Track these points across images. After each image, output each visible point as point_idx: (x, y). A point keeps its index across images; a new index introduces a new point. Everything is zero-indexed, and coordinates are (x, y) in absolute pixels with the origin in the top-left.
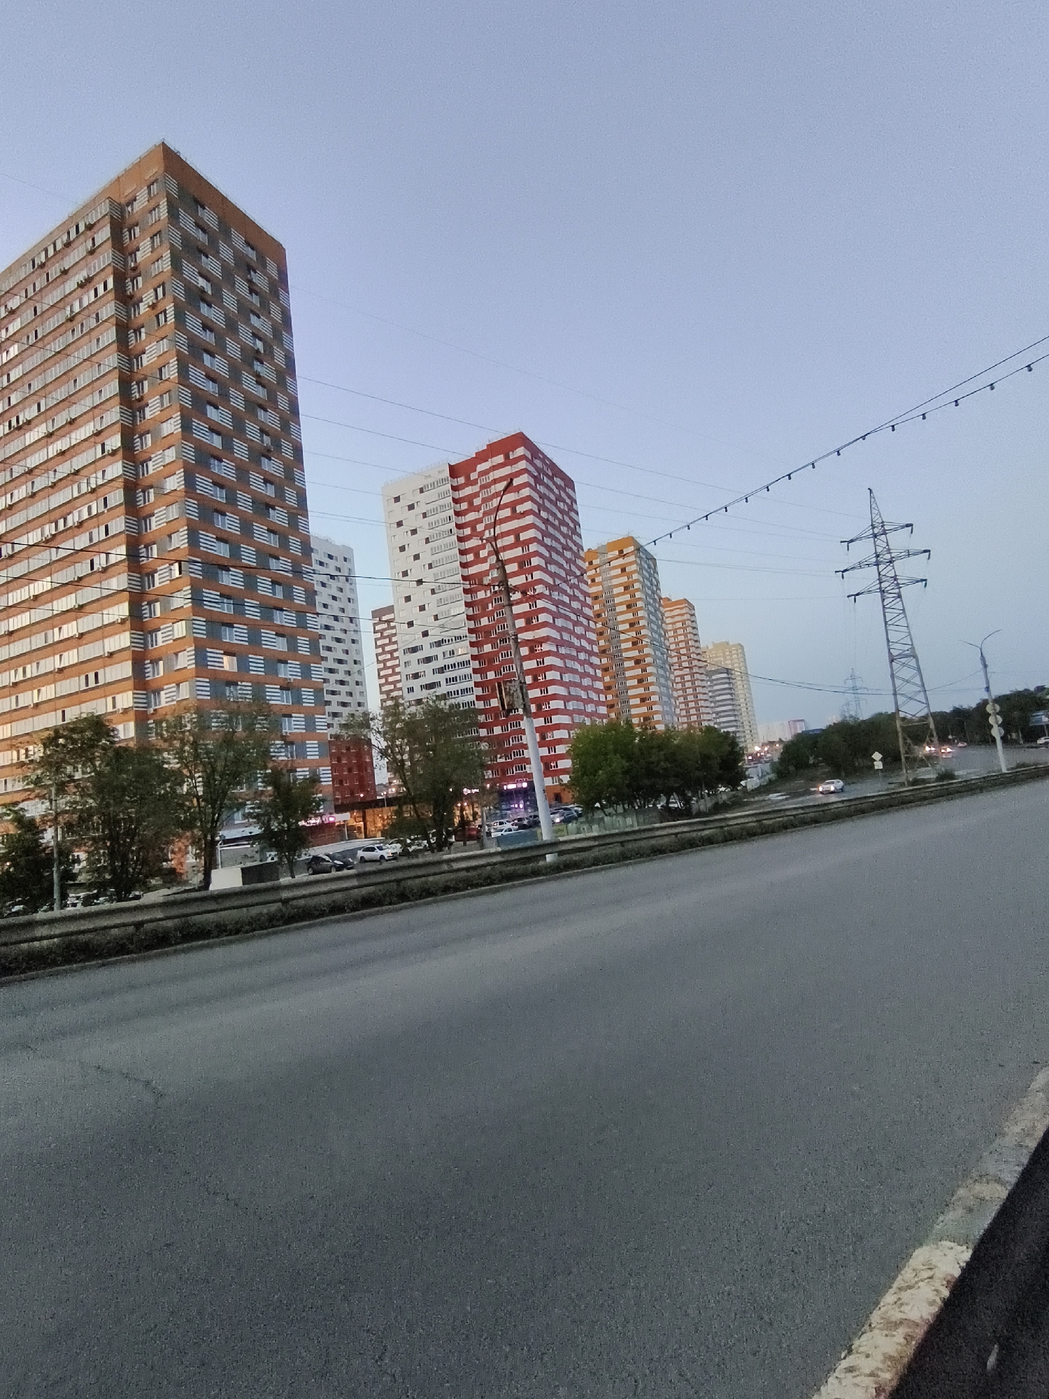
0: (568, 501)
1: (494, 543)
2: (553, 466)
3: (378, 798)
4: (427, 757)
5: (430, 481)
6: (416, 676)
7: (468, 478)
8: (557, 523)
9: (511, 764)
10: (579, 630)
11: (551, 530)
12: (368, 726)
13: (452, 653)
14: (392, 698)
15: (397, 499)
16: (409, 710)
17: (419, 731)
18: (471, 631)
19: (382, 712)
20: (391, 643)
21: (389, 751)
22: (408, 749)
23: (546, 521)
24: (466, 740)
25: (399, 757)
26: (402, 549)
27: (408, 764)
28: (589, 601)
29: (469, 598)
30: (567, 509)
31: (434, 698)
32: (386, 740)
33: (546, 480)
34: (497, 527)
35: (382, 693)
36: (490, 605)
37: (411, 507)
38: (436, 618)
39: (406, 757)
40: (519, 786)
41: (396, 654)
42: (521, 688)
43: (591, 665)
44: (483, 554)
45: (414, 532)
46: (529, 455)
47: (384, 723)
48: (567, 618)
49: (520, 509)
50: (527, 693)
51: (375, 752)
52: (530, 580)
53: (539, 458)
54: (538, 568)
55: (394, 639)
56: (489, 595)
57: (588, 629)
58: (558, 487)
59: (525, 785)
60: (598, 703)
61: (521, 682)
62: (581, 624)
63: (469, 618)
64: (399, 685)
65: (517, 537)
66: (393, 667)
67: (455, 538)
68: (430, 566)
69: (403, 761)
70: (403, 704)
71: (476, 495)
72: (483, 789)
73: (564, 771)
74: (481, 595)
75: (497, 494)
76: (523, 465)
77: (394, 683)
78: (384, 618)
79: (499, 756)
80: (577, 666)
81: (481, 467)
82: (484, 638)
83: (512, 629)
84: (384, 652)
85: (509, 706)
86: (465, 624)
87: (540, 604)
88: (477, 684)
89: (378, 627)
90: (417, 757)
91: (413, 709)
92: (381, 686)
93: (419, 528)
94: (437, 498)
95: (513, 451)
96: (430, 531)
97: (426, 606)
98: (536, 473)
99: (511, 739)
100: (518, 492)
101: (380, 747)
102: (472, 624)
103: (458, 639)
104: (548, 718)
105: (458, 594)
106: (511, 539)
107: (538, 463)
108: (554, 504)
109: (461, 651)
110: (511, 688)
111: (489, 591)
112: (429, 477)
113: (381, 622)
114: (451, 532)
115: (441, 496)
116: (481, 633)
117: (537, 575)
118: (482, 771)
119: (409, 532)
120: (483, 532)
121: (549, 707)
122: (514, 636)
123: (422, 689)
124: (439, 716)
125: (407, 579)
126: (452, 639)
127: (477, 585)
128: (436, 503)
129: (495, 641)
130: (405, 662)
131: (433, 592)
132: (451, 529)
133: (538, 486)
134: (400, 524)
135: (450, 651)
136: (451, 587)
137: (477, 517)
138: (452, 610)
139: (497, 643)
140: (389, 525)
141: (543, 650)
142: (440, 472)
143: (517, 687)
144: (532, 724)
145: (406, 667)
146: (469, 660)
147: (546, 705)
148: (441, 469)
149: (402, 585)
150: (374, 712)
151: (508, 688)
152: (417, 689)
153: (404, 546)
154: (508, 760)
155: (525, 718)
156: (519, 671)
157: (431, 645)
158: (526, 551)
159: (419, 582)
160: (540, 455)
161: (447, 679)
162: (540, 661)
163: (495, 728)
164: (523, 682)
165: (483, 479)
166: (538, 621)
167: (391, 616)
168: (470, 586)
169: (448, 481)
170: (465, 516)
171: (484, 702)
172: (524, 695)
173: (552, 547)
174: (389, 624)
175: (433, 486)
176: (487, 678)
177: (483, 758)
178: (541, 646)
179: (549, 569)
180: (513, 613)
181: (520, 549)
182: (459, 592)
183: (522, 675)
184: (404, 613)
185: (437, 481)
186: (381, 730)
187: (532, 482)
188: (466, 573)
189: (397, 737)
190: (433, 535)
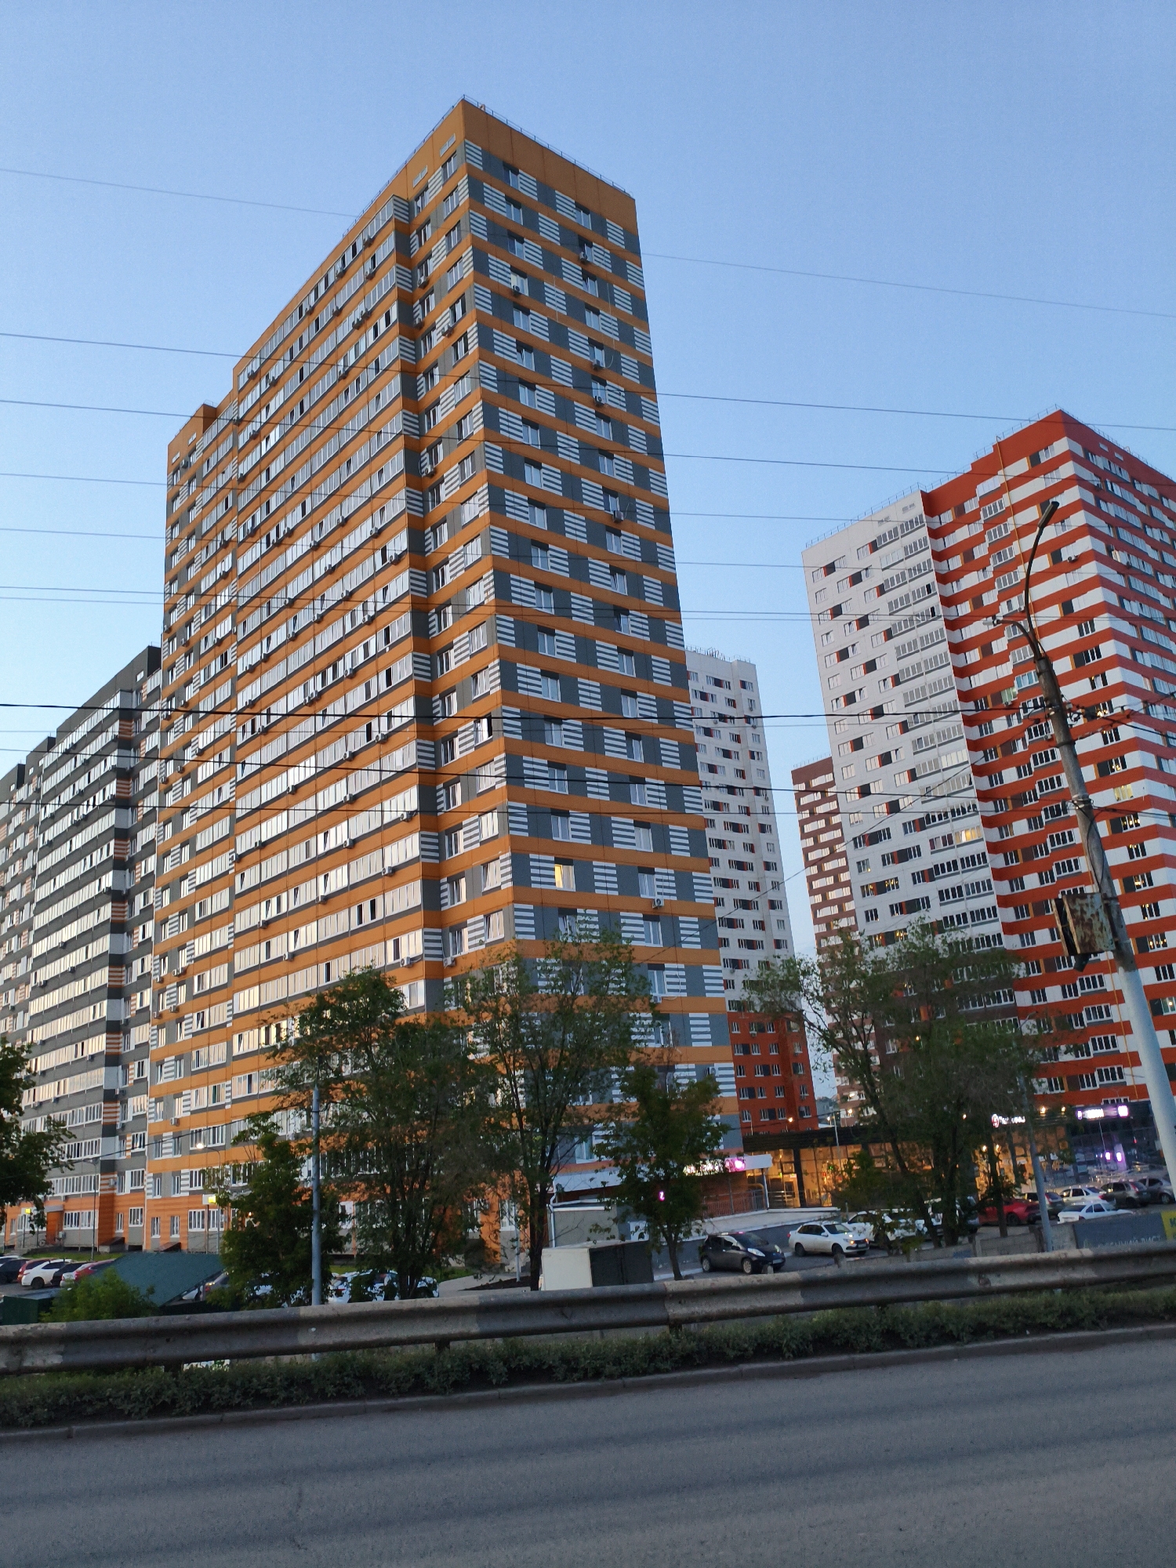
1: (1022, 623)
2: (1131, 462)
3: (821, 1126)
5: (886, 528)
6: (881, 888)
7: (960, 511)
8: (1149, 570)
9: (1089, 1066)
11: (1138, 585)
12: (797, 986)
13: (948, 840)
14: (841, 932)
15: (830, 569)
16: (871, 954)
17: (894, 995)
18: (983, 796)
19: (821, 959)
20: (830, 827)
21: (840, 1035)
22: (874, 1030)
23: (1125, 570)
24: (988, 1015)
25: (859, 1046)
26: (843, 655)
27: (877, 1060)
29: (975, 733)
31: (920, 930)
32: (830, 1011)
33: (1117, 490)
35: (817, 921)
36: (1020, 743)
37: (856, 579)
38: (913, 775)
39: (871, 1046)
40: (1112, 1112)
41: (840, 848)
42: (1108, 909)
44: (999, 646)
45: (863, 622)
46: (1079, 450)
47: (826, 981)
49: (1068, 553)
50: (1120, 915)
51: (812, 1039)
52: (1100, 685)
53: (1101, 453)
54: (1117, 661)
55: (835, 820)
56: (1015, 723)
58: (1146, 500)
61: (1105, 897)
63: (978, 771)
64: (849, 906)
65: (1067, 608)
66: (835, 873)
67: (940, 624)
68: (896, 680)
69: (867, 1055)
70: (859, 944)
71: (978, 539)
72: (1032, 1116)
74: (999, 725)
75: (1021, 532)
76: (1067, 470)
77: (840, 902)
78: (815, 783)
79: (1063, 1048)
81: (983, 489)
82: (1011, 808)
83: (1077, 788)
84: (818, 845)
85: (1082, 944)
86: (971, 783)
87: (1126, 732)
88: (1003, 901)
89: (804, 801)
90: (892, 1048)
91: (881, 952)
92: (815, 908)
93: (872, 614)
94: (903, 556)
95: (1046, 449)
96: (892, 617)
97: (893, 754)
98: (1096, 482)
99: (1084, 1013)
100: (1063, 521)
101: (823, 1027)
102: (984, 783)
103: (958, 812)
104: (1164, 969)
105: (954, 728)
106: (1054, 612)
107: (1100, 462)
108: (1140, 533)
109: (964, 838)
110: (1085, 909)
111: (1015, 717)
112: (887, 520)
113: (809, 790)
114: (933, 614)
115: (911, 551)
116: (1006, 800)
117: (1115, 676)
118: (1027, 1081)
119: (854, 624)
120: (995, 608)
121: (1165, 945)
122: (1084, 802)
123: (893, 913)
124: (933, 965)
125: (854, 708)
126: (946, 814)
127: (991, 706)
128: (901, 566)
129: (1035, 814)
130: (859, 863)
131: (904, 727)
132: (933, 609)
133: (1102, 504)
134: (836, 611)
135: (944, 838)
136: (938, 716)
137: (982, 580)
138: (943, 758)
139: (1040, 817)
140: (816, 617)
141: (1141, 826)
142: (905, 509)
143: (1097, 906)
144: (1138, 981)
145: (860, 871)
146: (984, 854)
147: (1157, 940)
148: (907, 503)
149: (845, 722)
150: (808, 960)
151: (1078, 908)
152: (884, 912)
153: (846, 650)
154: (1081, 1058)
155: (1121, 970)
156: (1099, 872)
157: (907, 828)
158: (1087, 632)
159: (877, 712)
160: (1102, 446)
161: (941, 893)
162: (1137, 849)
163: (1048, 990)
164: (1110, 895)
165: (990, 508)
166: (1124, 766)
167: (829, 778)
168: (977, 710)
169: (922, 522)
170: (958, 581)
171: (1021, 937)
172: (1115, 922)
173: (1142, 618)
174: (824, 792)
175: (894, 535)
176: (1023, 887)
177: (1030, 1052)
178: (1136, 818)
179: (1140, 660)
180: (1075, 756)
181: (1075, 628)
182: (955, 724)
183: (1105, 880)
184: (852, 772)
185: (902, 526)
186: (821, 994)
187: (1090, 498)
188: (966, 687)
189: (852, 1007)
190: (900, 624)
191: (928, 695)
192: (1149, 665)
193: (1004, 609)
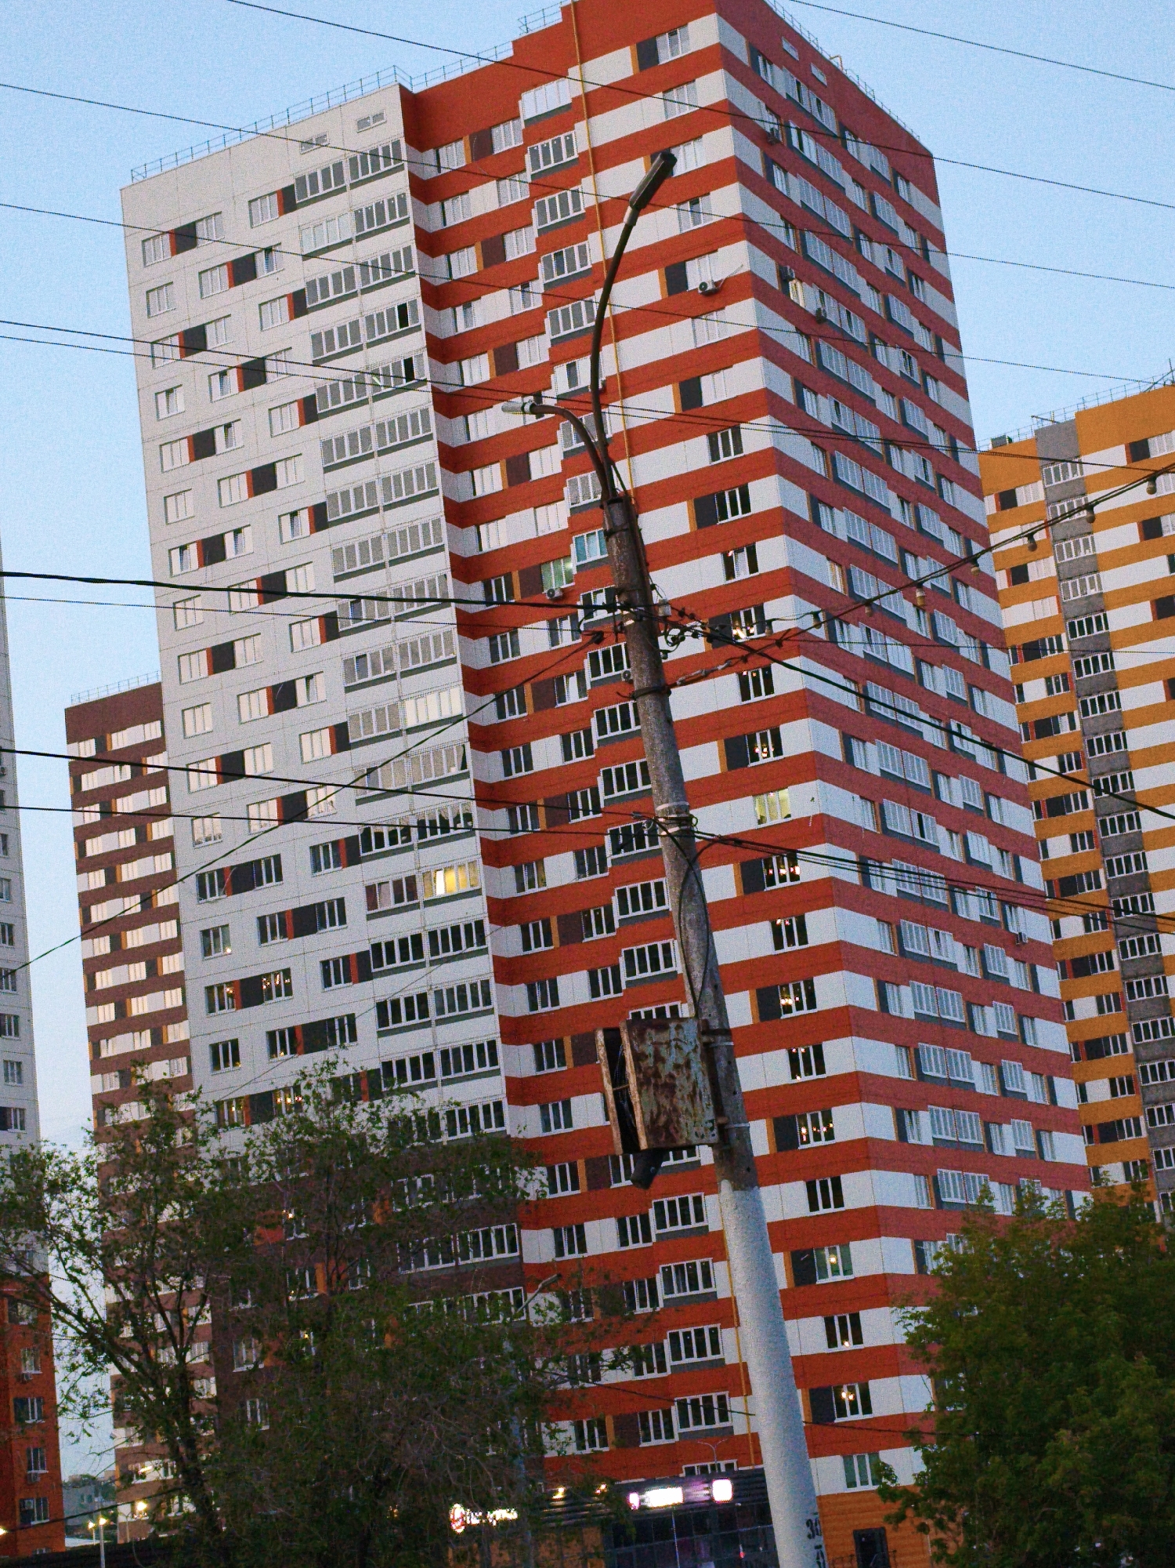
0: (908, 238)
1: (587, 419)
3: (71, 1543)
4: (293, 1358)
5: (318, 160)
6: (251, 992)
7: (482, 146)
8: (859, 332)
9: (661, 1393)
10: (957, 792)
11: (835, 362)
12: (37, 1218)
13: (407, 891)
14: (147, 1092)
15: (184, 238)
16: (214, 1144)
17: (259, 1238)
18: (488, 795)
19: (99, 1154)
20: (146, 847)
21: (127, 1332)
22: (207, 1319)
23: (812, 325)
24: (461, 1281)
25: (166, 1356)
26: (202, 445)
27: (209, 1387)
28: (1000, 663)
29: (480, 654)
30: (900, 272)
31: (327, 1093)
32: (110, 1279)
33: (810, 149)
34: (607, 352)
35: (99, 1065)
36: (572, 684)
37: (242, 271)
38: (341, 739)
39: (198, 1354)
40: (699, 1493)
41: (165, 898)
42: (709, 1053)
43: (1017, 946)
44: (545, 463)
45: (253, 373)
46: (739, 48)
47: (108, 1203)
48: (906, 739)
49: (702, 272)
50: (732, 1069)
51: (64, 1339)
52: (742, 572)
53: (785, 61)
54: (780, 522)
55: (160, 830)
56: (566, 639)
57: (996, 785)
58: (863, 177)
59: (723, 1491)
60: (1049, 1118)
61: (705, 1030)
62: (965, 765)
63: (482, 738)
64: (176, 1033)
65: (690, 394)
66: (151, 955)
67: (422, 398)
68: (320, 518)
69: (184, 1376)
70: (188, 1119)
71: (514, 217)
72: (534, 1507)
73: (901, 1430)
74: (533, 640)
75: (605, 214)
76: (712, 88)
77: (157, 1022)
78: (121, 740)
79: (608, 1355)
80: (954, 952)
81: (537, 101)
82: (543, 825)
83: (667, 787)
84: (114, 888)
85: (652, 1129)
86: (464, 766)
87: (786, 680)
88: (514, 1030)
89: (92, 781)
90: (247, 1357)
91: (234, 1141)
92: (98, 1034)
93: (276, 356)
94: (351, 232)
95: (673, 33)
96: (318, 372)
97: (300, 687)
98: (769, 123)
99: (659, 1278)
100: (694, 202)
101: (88, 1313)
102: (491, 766)
103: (435, 829)
104: (824, 1185)
105: (436, 638)
106: (662, 401)
107: (780, 80)
108: (848, 249)
109: (443, 885)
110: (663, 1051)
111: (567, 624)
112: (320, 142)
113: (103, 759)
114: (410, 375)
115: (371, 222)
116: (534, 806)
117: (774, 553)
118: (531, 1426)
119: (233, 377)
120: (543, 373)
121: (830, 1135)
122: (678, 821)
123: (273, 1052)
124: (346, 1172)
125: (219, 573)
126: (406, 831)
127: (518, 596)
128: (345, 254)
129: (592, 841)
130: (205, 933)
131: (330, 628)
132: (409, 363)
133: (778, 175)
134: (193, 341)
135: (397, 884)
136: (407, 608)
137: (520, 309)
138: (409, 705)
139: (602, 849)
140: (146, 349)
141: (803, 880)
142: (362, 124)
143: (687, 1049)
144: (757, 1211)
145: (207, 952)
146: (479, 924)
147: (816, 1124)
148: (367, 110)
149: (198, 603)
150: (65, 1155)
151: (649, 1050)
152: (253, 1048)
153: (210, 434)
154: (647, 1376)
155: (725, 1186)
156: (697, 973)
157: (322, 857)
158: (727, 453)
159: (272, 588)
160: (786, 46)
161: (381, 1007)
162: (789, 929)
163: (590, 1227)
164: (715, 1024)
165: (546, 150)
166: (778, 751)
167: (150, 731)
168: (489, 602)
169: (398, 159)
170: (467, 305)
171: (544, 1109)
172: (721, 1082)
173: (838, 433)
174: (138, 766)
175: (333, 181)
176: (555, 1002)
177: (539, 1364)
178: (793, 862)
179: (826, 525)
180: (669, 720)
181: (702, 441)
182: (440, 630)
183: (709, 991)
184: (202, 722)
185: (353, 161)
186: (91, 1235)
187: (754, 158)
188: (469, 550)
189: (159, 1266)
190: (335, 388)
191: (387, 558)
192: (842, 535)
193: (560, 381)
